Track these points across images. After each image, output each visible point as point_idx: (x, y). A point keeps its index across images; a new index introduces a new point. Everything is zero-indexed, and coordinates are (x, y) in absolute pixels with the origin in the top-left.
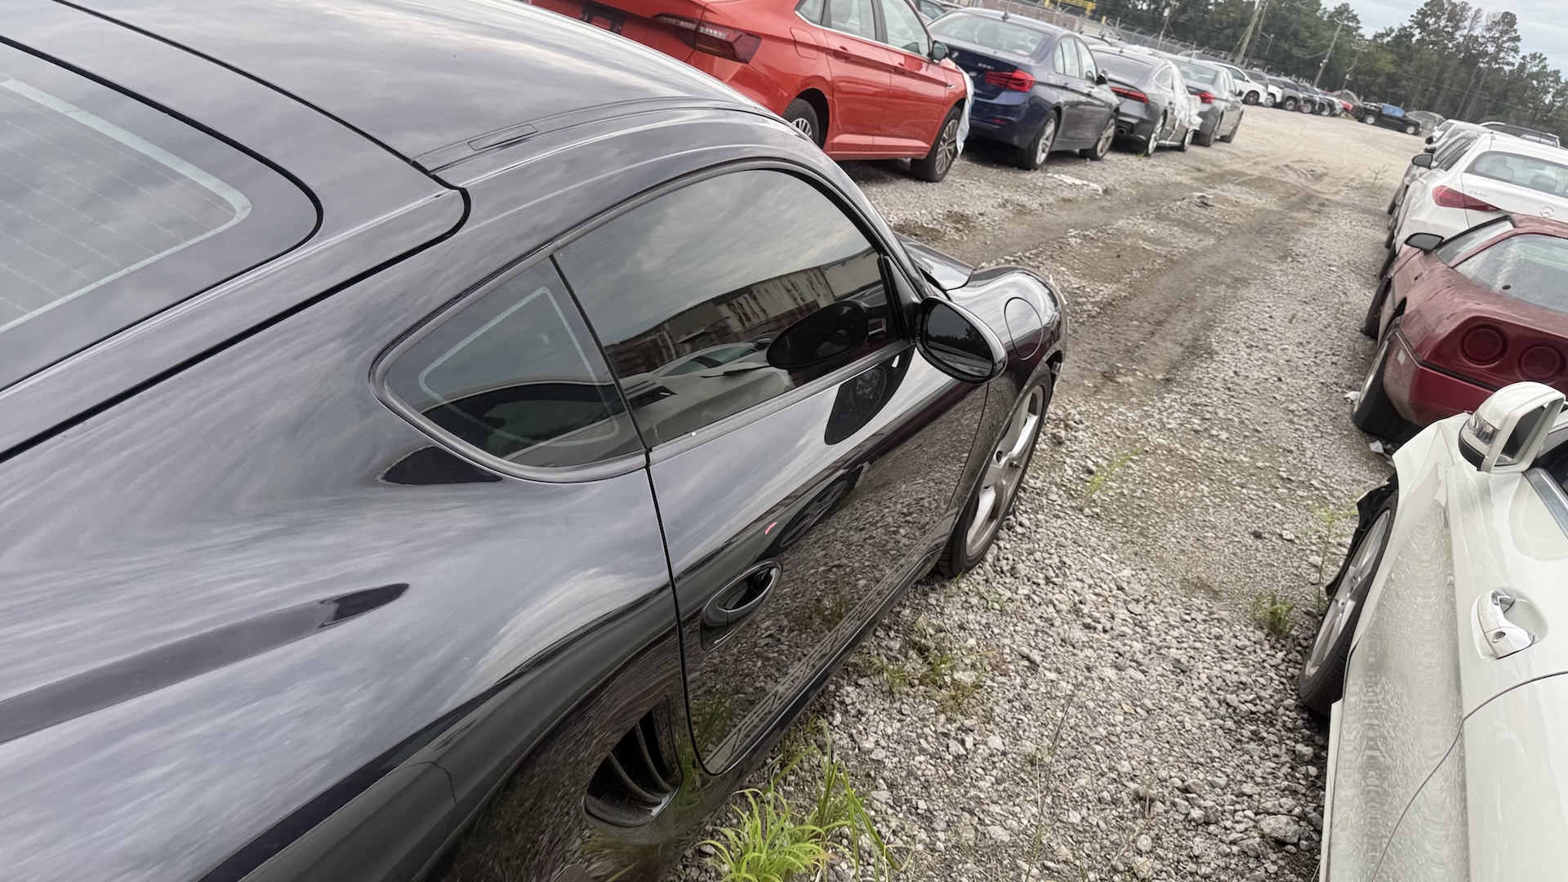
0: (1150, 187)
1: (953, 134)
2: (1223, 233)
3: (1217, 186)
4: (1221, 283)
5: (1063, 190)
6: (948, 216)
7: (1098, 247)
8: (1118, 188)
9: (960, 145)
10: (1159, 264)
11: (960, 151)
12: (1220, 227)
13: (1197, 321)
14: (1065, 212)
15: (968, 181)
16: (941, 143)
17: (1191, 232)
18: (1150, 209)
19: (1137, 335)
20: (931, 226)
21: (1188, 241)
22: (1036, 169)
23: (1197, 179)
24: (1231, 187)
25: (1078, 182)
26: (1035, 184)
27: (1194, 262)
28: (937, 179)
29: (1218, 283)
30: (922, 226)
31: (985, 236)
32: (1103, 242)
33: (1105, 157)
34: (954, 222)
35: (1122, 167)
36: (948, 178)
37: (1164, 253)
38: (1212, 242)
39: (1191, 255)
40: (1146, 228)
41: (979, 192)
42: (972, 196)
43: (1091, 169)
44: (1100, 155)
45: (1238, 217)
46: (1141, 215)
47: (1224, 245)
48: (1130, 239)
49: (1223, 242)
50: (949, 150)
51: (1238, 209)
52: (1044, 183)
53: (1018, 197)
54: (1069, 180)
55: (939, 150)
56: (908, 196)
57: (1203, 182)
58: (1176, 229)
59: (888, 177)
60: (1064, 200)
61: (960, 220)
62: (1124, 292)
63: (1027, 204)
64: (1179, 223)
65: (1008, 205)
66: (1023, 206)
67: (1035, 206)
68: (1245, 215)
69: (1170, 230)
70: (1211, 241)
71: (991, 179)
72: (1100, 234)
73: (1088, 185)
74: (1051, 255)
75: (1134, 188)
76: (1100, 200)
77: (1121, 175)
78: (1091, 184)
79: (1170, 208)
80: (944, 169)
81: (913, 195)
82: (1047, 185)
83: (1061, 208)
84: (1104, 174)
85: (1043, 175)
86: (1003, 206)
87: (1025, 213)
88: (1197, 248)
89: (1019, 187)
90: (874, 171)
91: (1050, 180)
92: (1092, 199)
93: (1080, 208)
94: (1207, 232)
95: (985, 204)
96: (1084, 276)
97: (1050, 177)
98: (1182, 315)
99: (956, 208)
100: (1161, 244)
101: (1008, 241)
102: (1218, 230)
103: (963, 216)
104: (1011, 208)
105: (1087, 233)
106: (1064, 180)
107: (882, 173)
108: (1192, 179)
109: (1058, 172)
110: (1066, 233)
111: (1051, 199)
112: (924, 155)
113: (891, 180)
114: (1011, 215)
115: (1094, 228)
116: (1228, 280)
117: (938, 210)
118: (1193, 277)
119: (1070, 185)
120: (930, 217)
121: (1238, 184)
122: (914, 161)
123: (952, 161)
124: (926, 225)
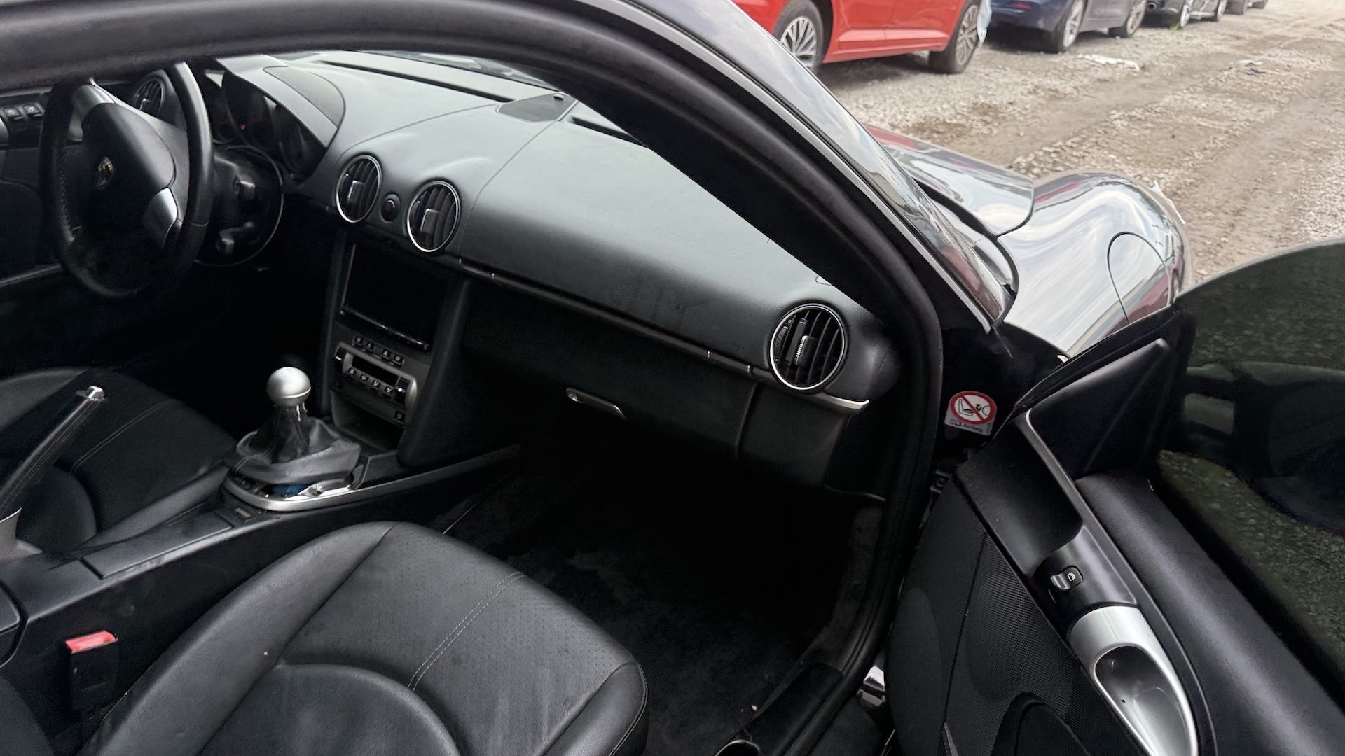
0: (1190, 59)
1: (973, 22)
2: (1283, 100)
3: (1261, 52)
4: (1298, 157)
5: (1096, 71)
6: (974, 109)
7: (1147, 128)
8: (1156, 63)
9: (982, 33)
10: (1222, 142)
11: (982, 39)
12: (1278, 94)
13: (1282, 205)
14: (1103, 94)
15: (992, 70)
16: (961, 32)
17: (1247, 103)
18: (1195, 82)
19: (1214, 230)
20: (954, 121)
21: (1245, 113)
22: (1064, 52)
23: (1238, 47)
24: (1278, 51)
25: (1112, 61)
26: (1066, 67)
27: (1260, 135)
28: (958, 70)
29: (1295, 158)
30: (945, 123)
31: (1017, 127)
32: (1152, 122)
33: (1135, 35)
34: (980, 114)
35: (1156, 42)
36: (970, 68)
37: (1223, 128)
38: (1274, 112)
39: (1254, 128)
40: (1196, 102)
41: (1006, 80)
42: (998, 85)
43: (1120, 47)
44: (1130, 31)
45: (1295, 82)
46: (1188, 89)
47: (1288, 113)
48: (1181, 117)
49: (1285, 110)
50: (971, 39)
51: (1292, 74)
52: (1075, 65)
53: (1049, 82)
54: (1101, 59)
56: (927, 92)
57: (1245, 49)
58: (1229, 100)
59: (905, 74)
60: (1100, 80)
61: (985, 110)
62: (1189, 177)
63: (1060, 89)
64: (1231, 94)
65: (1039, 91)
66: (1056, 91)
67: (1069, 90)
68: (1302, 80)
69: (1224, 103)
70: (1272, 111)
71: (1017, 66)
72: (1147, 114)
73: (1123, 63)
74: (1096, 143)
75: (1173, 62)
76: (1138, 77)
77: (1156, 50)
78: (1127, 62)
79: (1217, 79)
80: (966, 58)
81: (933, 89)
82: (1079, 67)
83: (1097, 90)
84: (1138, 51)
85: (1072, 57)
86: (1034, 92)
87: (1059, 99)
88: (1258, 119)
89: (1048, 71)
90: (889, 70)
91: (1081, 62)
92: (1129, 78)
93: (1117, 88)
94: (1266, 100)
95: (1014, 92)
96: (1138, 162)
97: (1081, 59)
98: (1262, 198)
99: (982, 99)
100: (1217, 119)
101: (1043, 129)
102: (1276, 98)
103: (990, 107)
104: (1043, 94)
105: (1133, 113)
106: (1097, 60)
107: (897, 70)
108: (1232, 47)
109: (1088, 53)
110: (1109, 115)
111: (1086, 81)
112: (942, 47)
113: (908, 76)
114: (1044, 102)
115: (1139, 107)
116: (1306, 153)
117: (962, 103)
118: (1263, 152)
119: (1104, 65)
120: (953, 111)
121: (1284, 48)
122: (932, 54)
123: (973, 51)
124: (948, 121)
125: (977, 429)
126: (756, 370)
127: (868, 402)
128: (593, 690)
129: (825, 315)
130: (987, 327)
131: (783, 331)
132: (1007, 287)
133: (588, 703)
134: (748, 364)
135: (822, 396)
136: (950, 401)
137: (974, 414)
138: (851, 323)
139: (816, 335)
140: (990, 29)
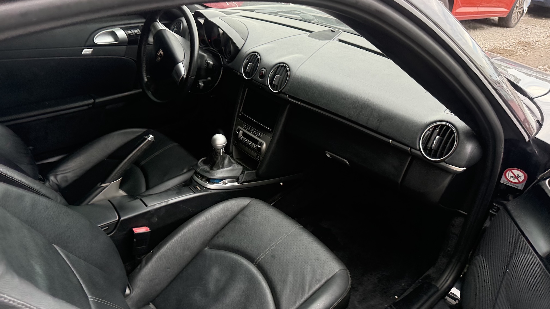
6: (519, 43)
9: (526, 9)
11: (525, 12)
15: (529, 26)
16: (515, 8)
20: (509, 49)
28: (512, 26)
30: (504, 49)
31: (540, 53)
34: (522, 46)
36: (518, 25)
41: (535, 31)
42: (531, 33)
55: (514, 12)
56: (496, 35)
59: (485, 27)
61: (525, 45)
71: (542, 24)
80: (516, 21)
81: (499, 34)
90: (478, 25)
95: (540, 36)
99: (523, 39)
103: (527, 43)
107: (482, 26)
113: (487, 28)
117: (513, 41)
120: (508, 44)
122: (500, 18)
123: (520, 17)
124: (506, 49)
125: (516, 186)
126: (413, 150)
127: (465, 168)
128: (328, 278)
129: (448, 128)
130: (527, 139)
131: (427, 133)
132: (538, 121)
133: (326, 283)
134: (408, 146)
135: (443, 164)
136: (505, 172)
137: (516, 179)
138: (460, 132)
139: (443, 136)
140: (529, 8)
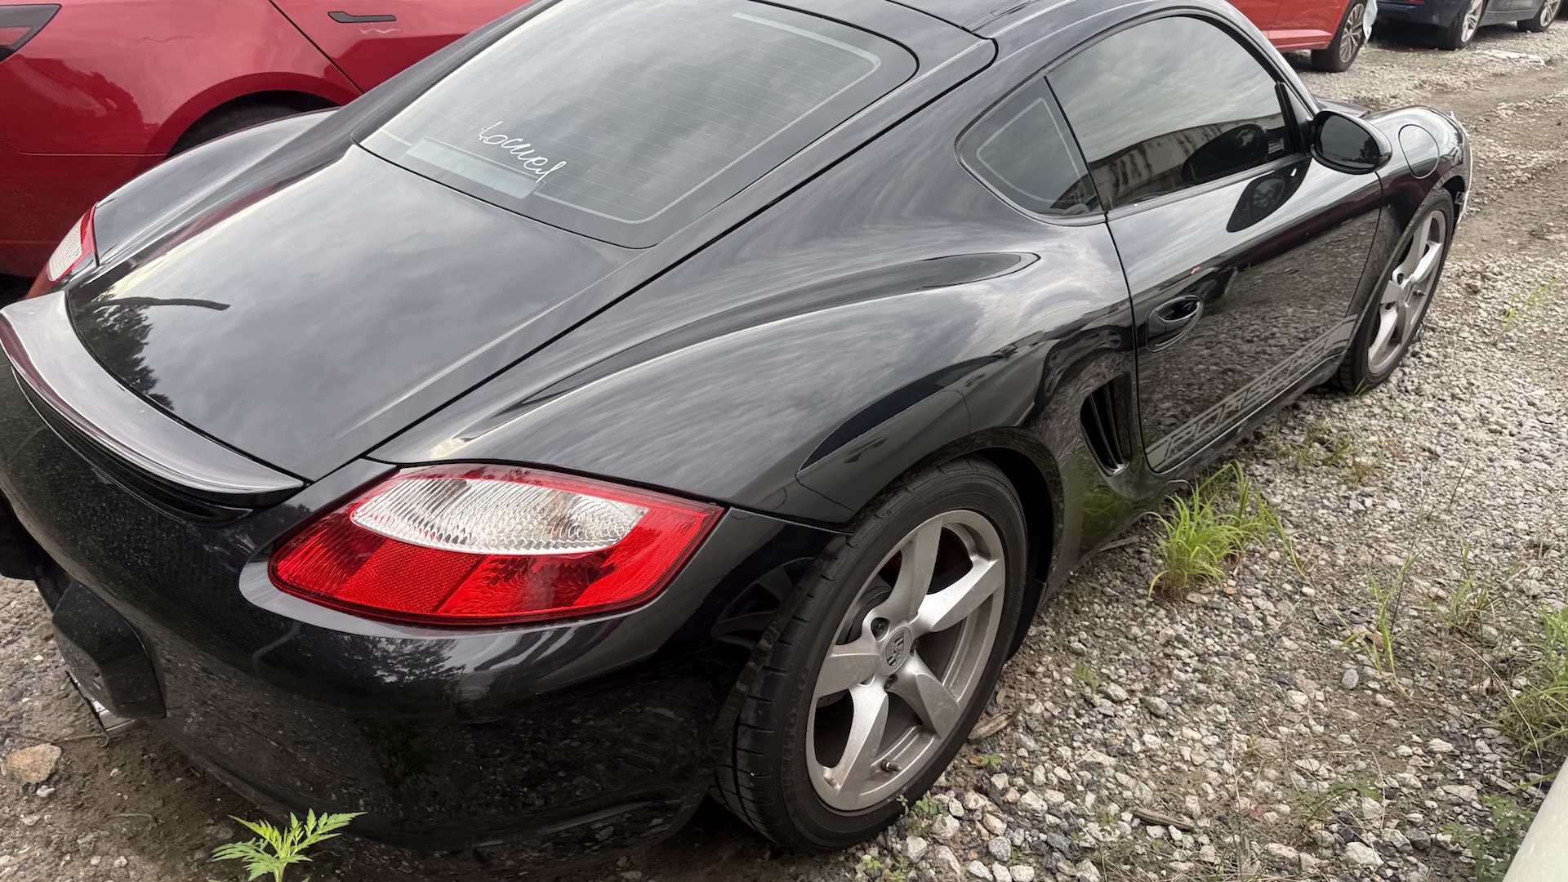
5: (1494, 66)
9: (1368, 30)
11: (1367, 36)
14: (1497, 88)
16: (1346, 30)
22: (1461, 48)
26: (1460, 63)
28: (1342, 68)
41: (1392, 76)
42: (1382, 82)
43: (1532, 41)
50: (1355, 37)
54: (1503, 55)
55: (1343, 37)
63: (1449, 84)
71: (1406, 63)
78: (1530, 56)
80: (1350, 57)
86: (1420, 87)
89: (1440, 67)
92: (1530, 71)
93: (1514, 82)
97: (1478, 54)
104: (1429, 88)
106: (1496, 55)
109: (1489, 48)
112: (1325, 45)
122: (1314, 52)
123: (1358, 49)
